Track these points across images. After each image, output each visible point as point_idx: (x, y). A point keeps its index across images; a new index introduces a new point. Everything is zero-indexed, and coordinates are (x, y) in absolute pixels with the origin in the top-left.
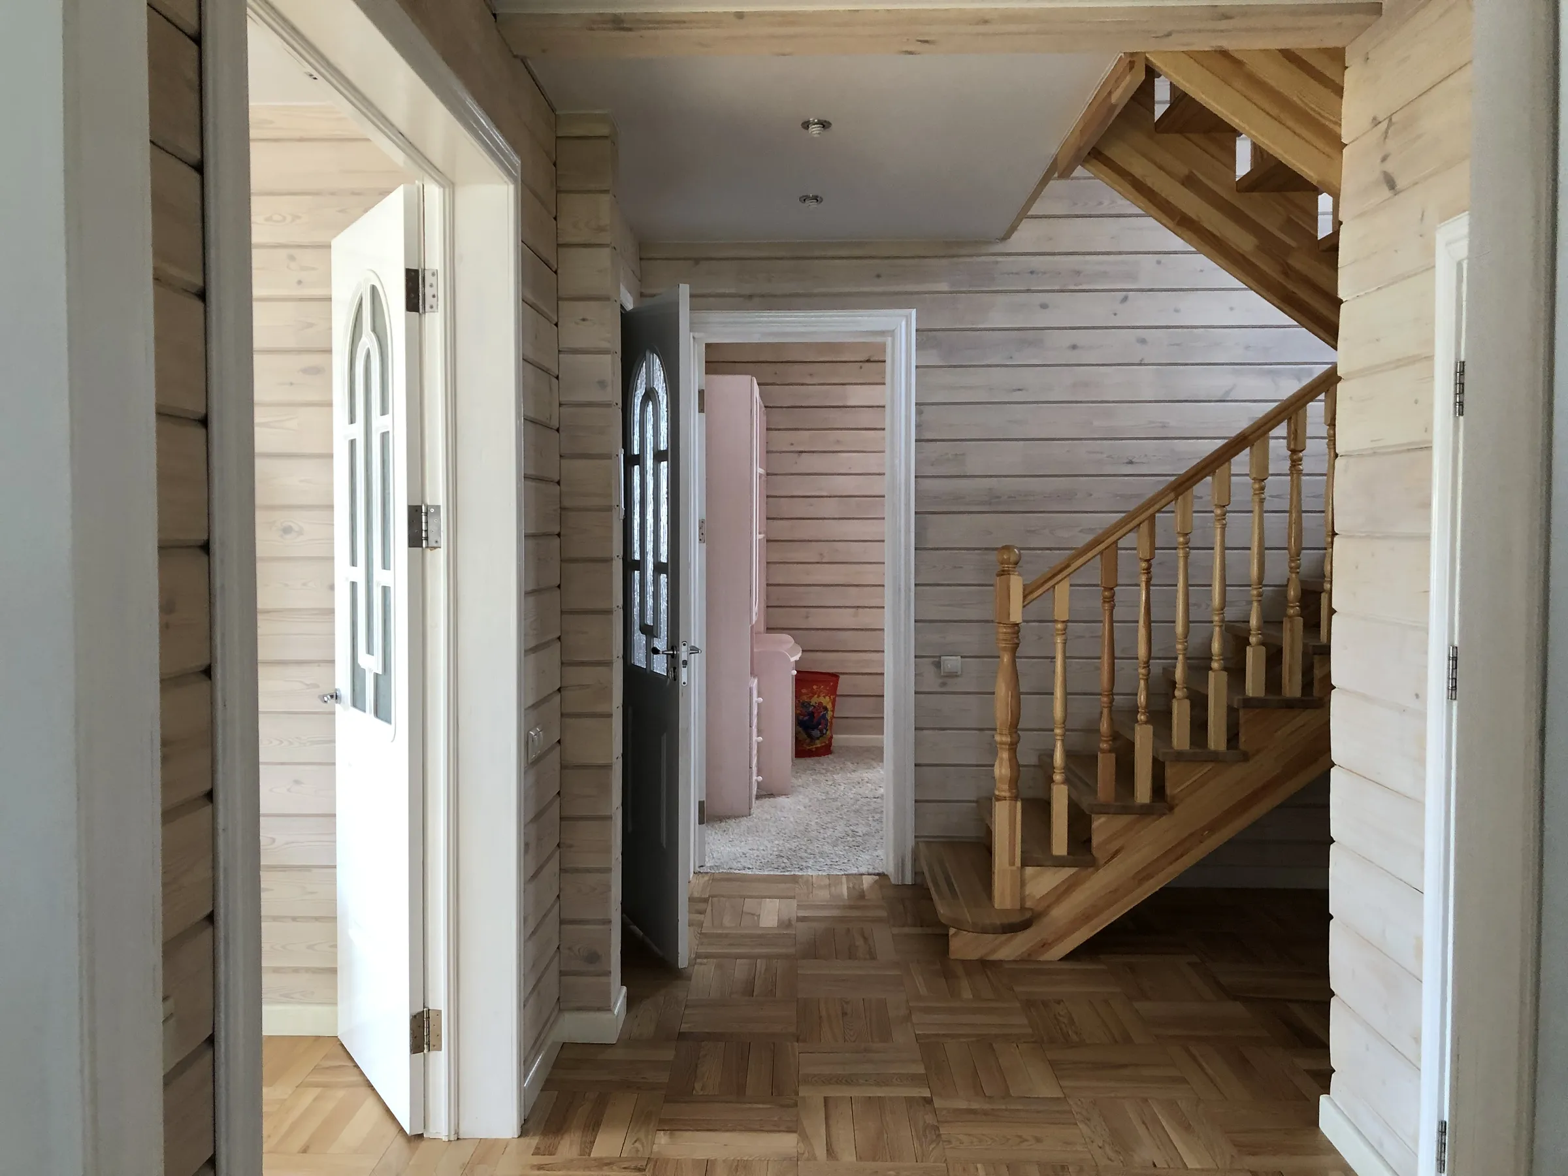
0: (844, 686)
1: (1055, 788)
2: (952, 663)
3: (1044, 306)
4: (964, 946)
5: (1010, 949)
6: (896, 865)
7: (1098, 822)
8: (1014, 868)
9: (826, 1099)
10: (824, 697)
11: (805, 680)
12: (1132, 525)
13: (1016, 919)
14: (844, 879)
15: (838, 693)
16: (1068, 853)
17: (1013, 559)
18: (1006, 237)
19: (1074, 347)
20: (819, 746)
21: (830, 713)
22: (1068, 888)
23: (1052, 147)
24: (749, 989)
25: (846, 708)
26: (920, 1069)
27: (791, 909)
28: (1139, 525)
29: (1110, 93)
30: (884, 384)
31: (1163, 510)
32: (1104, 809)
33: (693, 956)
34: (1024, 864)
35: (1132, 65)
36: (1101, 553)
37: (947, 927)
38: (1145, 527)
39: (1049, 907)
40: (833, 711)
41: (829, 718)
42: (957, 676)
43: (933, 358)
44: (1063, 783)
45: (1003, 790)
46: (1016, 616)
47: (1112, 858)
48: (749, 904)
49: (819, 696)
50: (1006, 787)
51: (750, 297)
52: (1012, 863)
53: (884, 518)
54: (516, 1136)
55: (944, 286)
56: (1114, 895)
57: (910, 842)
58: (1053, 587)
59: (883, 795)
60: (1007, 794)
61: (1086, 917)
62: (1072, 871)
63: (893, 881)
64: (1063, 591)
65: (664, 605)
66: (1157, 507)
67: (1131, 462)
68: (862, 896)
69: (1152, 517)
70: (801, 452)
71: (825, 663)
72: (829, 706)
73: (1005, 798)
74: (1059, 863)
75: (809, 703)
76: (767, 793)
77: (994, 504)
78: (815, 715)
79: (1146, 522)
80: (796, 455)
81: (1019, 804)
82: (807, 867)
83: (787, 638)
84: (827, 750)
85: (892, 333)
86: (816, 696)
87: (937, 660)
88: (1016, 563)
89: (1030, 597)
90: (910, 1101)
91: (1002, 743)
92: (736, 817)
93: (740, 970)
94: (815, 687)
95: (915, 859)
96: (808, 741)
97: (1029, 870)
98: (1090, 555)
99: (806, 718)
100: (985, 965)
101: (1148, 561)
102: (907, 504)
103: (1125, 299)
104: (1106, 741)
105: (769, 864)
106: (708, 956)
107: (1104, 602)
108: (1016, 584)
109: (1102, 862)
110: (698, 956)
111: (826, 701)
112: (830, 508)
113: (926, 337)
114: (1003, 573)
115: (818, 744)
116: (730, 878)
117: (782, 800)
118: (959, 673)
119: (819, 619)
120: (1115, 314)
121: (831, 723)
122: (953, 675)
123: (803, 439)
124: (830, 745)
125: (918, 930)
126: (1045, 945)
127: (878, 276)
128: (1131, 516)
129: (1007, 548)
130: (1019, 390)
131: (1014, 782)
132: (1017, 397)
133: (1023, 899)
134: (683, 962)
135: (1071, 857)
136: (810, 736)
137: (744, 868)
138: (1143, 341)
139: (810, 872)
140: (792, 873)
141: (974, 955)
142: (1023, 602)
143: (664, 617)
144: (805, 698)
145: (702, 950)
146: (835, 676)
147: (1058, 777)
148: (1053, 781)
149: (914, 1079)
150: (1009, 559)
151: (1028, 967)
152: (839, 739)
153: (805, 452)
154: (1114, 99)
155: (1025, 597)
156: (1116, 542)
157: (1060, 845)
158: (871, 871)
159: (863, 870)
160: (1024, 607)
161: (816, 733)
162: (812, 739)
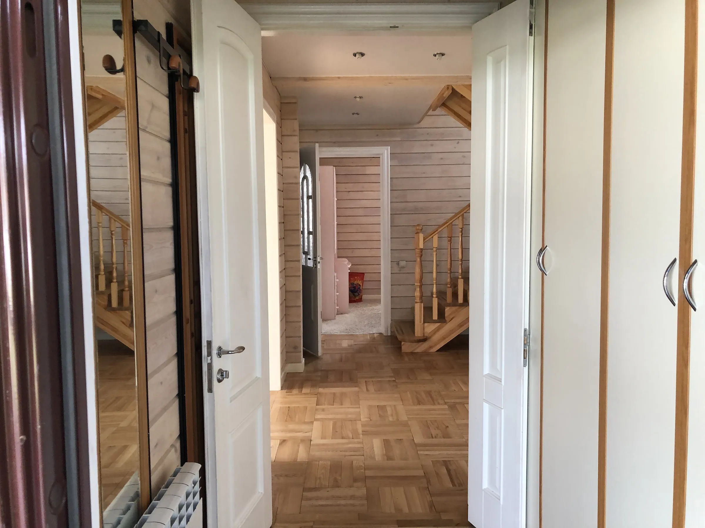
0: (366, 277)
1: (434, 299)
2: (402, 263)
3: (432, 145)
4: (406, 347)
5: (421, 348)
6: (385, 331)
7: (447, 309)
8: (421, 324)
9: (365, 381)
10: (359, 281)
11: (352, 275)
12: (456, 217)
13: (422, 338)
14: (368, 335)
15: (364, 280)
16: (438, 319)
17: (420, 228)
18: (419, 122)
19: (442, 159)
20: (358, 298)
21: (361, 287)
22: (438, 329)
23: (430, 102)
24: (341, 360)
25: (366, 286)
26: (392, 375)
27: (352, 342)
28: (459, 217)
29: (443, 94)
30: (380, 166)
31: (467, 212)
32: (449, 305)
33: (322, 354)
34: (424, 322)
35: (448, 88)
36: (447, 226)
37: (401, 342)
38: (461, 218)
39: (432, 336)
40: (362, 286)
41: (361, 289)
42: (404, 268)
43: (396, 163)
44: (436, 297)
45: (418, 300)
46: (421, 246)
47: (451, 320)
48: (338, 342)
49: (357, 281)
50: (418, 299)
51: (334, 142)
52: (420, 322)
53: (380, 216)
54: (280, 390)
55: (399, 139)
56: (452, 331)
57: (390, 322)
58: (432, 237)
59: (381, 313)
60: (419, 301)
61: (444, 338)
62: (439, 324)
63: (385, 335)
64: (436, 238)
65: (311, 245)
66: (465, 211)
67: (460, 197)
68: (374, 338)
69: (463, 214)
70: (350, 191)
71: (360, 269)
72: (361, 285)
73: (418, 302)
74: (435, 322)
75: (354, 283)
76: (340, 313)
77: (416, 211)
78: (356, 287)
79: (461, 216)
80: (348, 192)
81: (422, 304)
82: (356, 332)
83: (346, 259)
84: (360, 300)
85: (382, 154)
86: (356, 281)
87: (398, 262)
88: (421, 230)
89: (425, 240)
90: (389, 381)
91: (417, 286)
92: (330, 320)
93: (337, 357)
94: (356, 277)
95: (391, 328)
96: (354, 296)
97: (426, 324)
98: (444, 227)
99: (353, 289)
100: (412, 353)
101: (462, 228)
102: (388, 212)
103: (458, 143)
104: (449, 284)
105: (343, 332)
106: (326, 354)
107: (448, 241)
108: (421, 236)
109: (448, 322)
110: (324, 354)
111: (360, 282)
112: (360, 212)
113: (393, 155)
114: (417, 233)
115: (357, 298)
116: (331, 335)
117: (346, 315)
118: (405, 267)
119: (357, 253)
120: (455, 148)
121: (362, 290)
122: (403, 267)
123: (350, 186)
124: (362, 298)
125: (392, 346)
126: (431, 347)
127: (377, 135)
128: (456, 214)
129: (418, 225)
130: (424, 173)
131: (421, 297)
132: (424, 175)
133: (424, 334)
134: (320, 354)
135: (439, 320)
136: (354, 295)
137: (335, 333)
138: (464, 157)
139: (357, 333)
140: (351, 334)
141: (409, 350)
142: (424, 241)
143: (311, 249)
144: (352, 282)
145: (324, 353)
146: (363, 274)
147: (434, 296)
148: (433, 297)
149: (390, 377)
150: (419, 228)
151: (426, 353)
152: (364, 297)
153: (351, 191)
154: (444, 95)
155: (424, 240)
156: (452, 223)
157: (435, 316)
158: (377, 332)
159: (374, 332)
160: (424, 243)
161: (356, 294)
162: (355, 296)
